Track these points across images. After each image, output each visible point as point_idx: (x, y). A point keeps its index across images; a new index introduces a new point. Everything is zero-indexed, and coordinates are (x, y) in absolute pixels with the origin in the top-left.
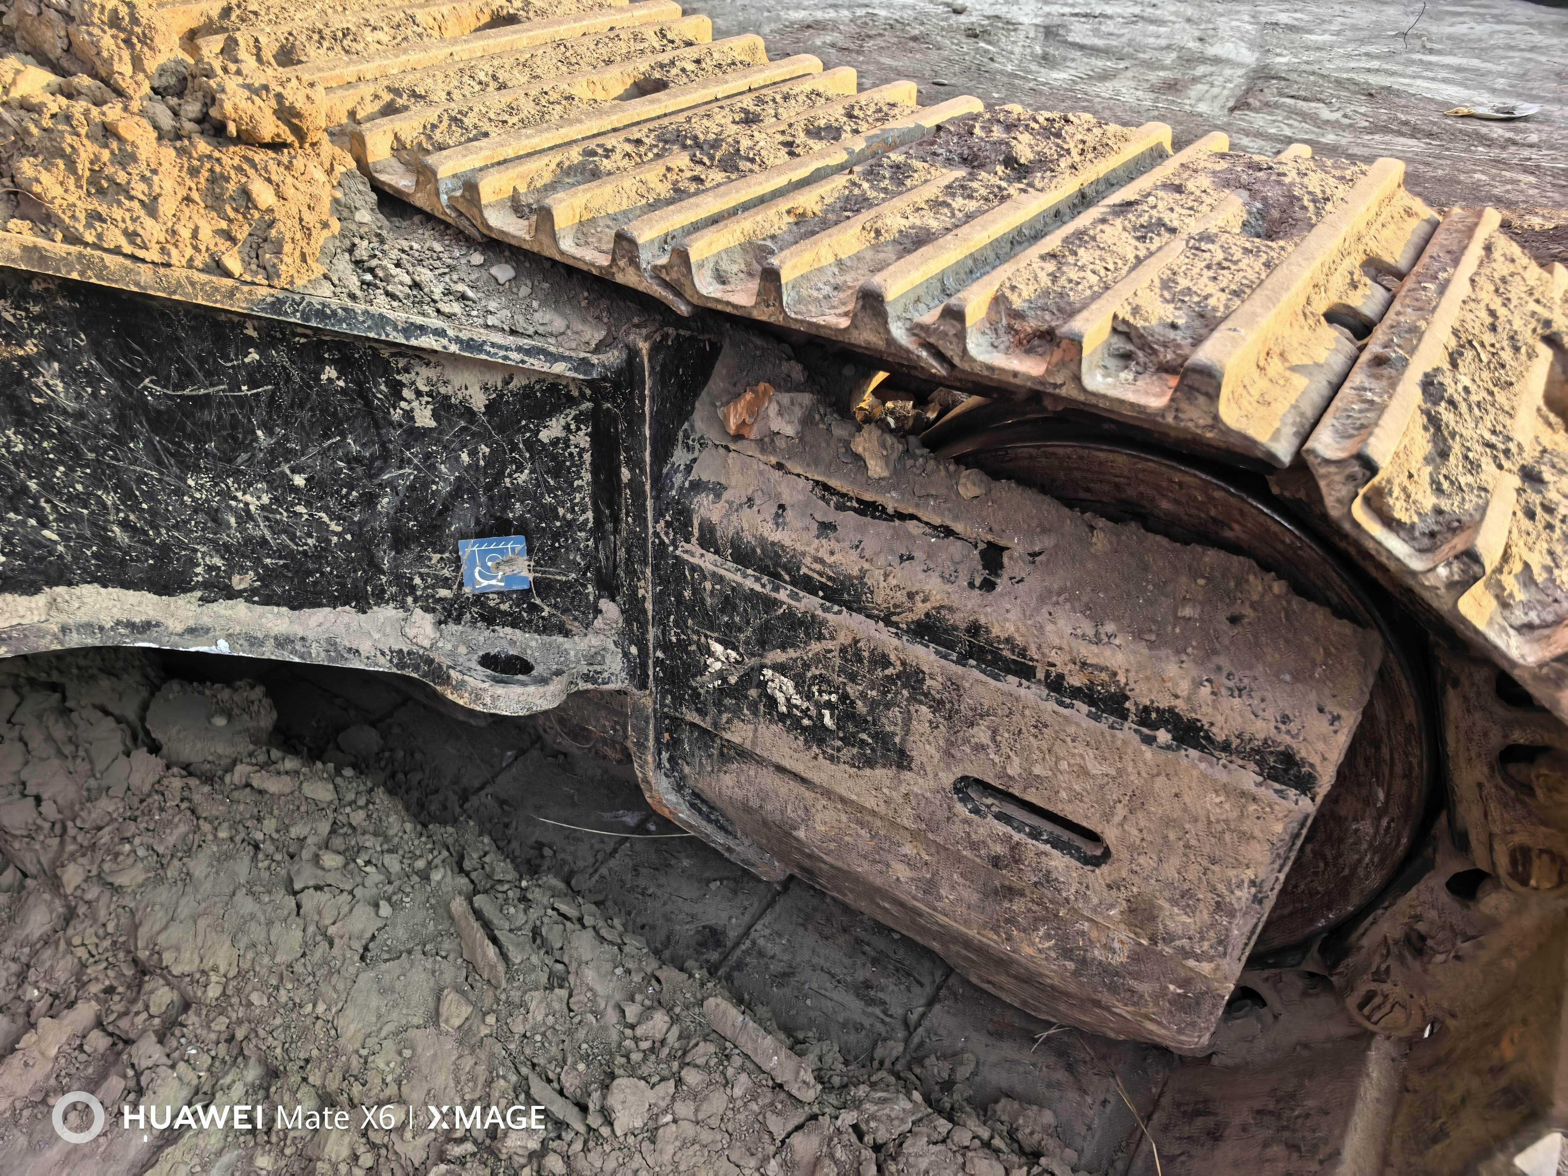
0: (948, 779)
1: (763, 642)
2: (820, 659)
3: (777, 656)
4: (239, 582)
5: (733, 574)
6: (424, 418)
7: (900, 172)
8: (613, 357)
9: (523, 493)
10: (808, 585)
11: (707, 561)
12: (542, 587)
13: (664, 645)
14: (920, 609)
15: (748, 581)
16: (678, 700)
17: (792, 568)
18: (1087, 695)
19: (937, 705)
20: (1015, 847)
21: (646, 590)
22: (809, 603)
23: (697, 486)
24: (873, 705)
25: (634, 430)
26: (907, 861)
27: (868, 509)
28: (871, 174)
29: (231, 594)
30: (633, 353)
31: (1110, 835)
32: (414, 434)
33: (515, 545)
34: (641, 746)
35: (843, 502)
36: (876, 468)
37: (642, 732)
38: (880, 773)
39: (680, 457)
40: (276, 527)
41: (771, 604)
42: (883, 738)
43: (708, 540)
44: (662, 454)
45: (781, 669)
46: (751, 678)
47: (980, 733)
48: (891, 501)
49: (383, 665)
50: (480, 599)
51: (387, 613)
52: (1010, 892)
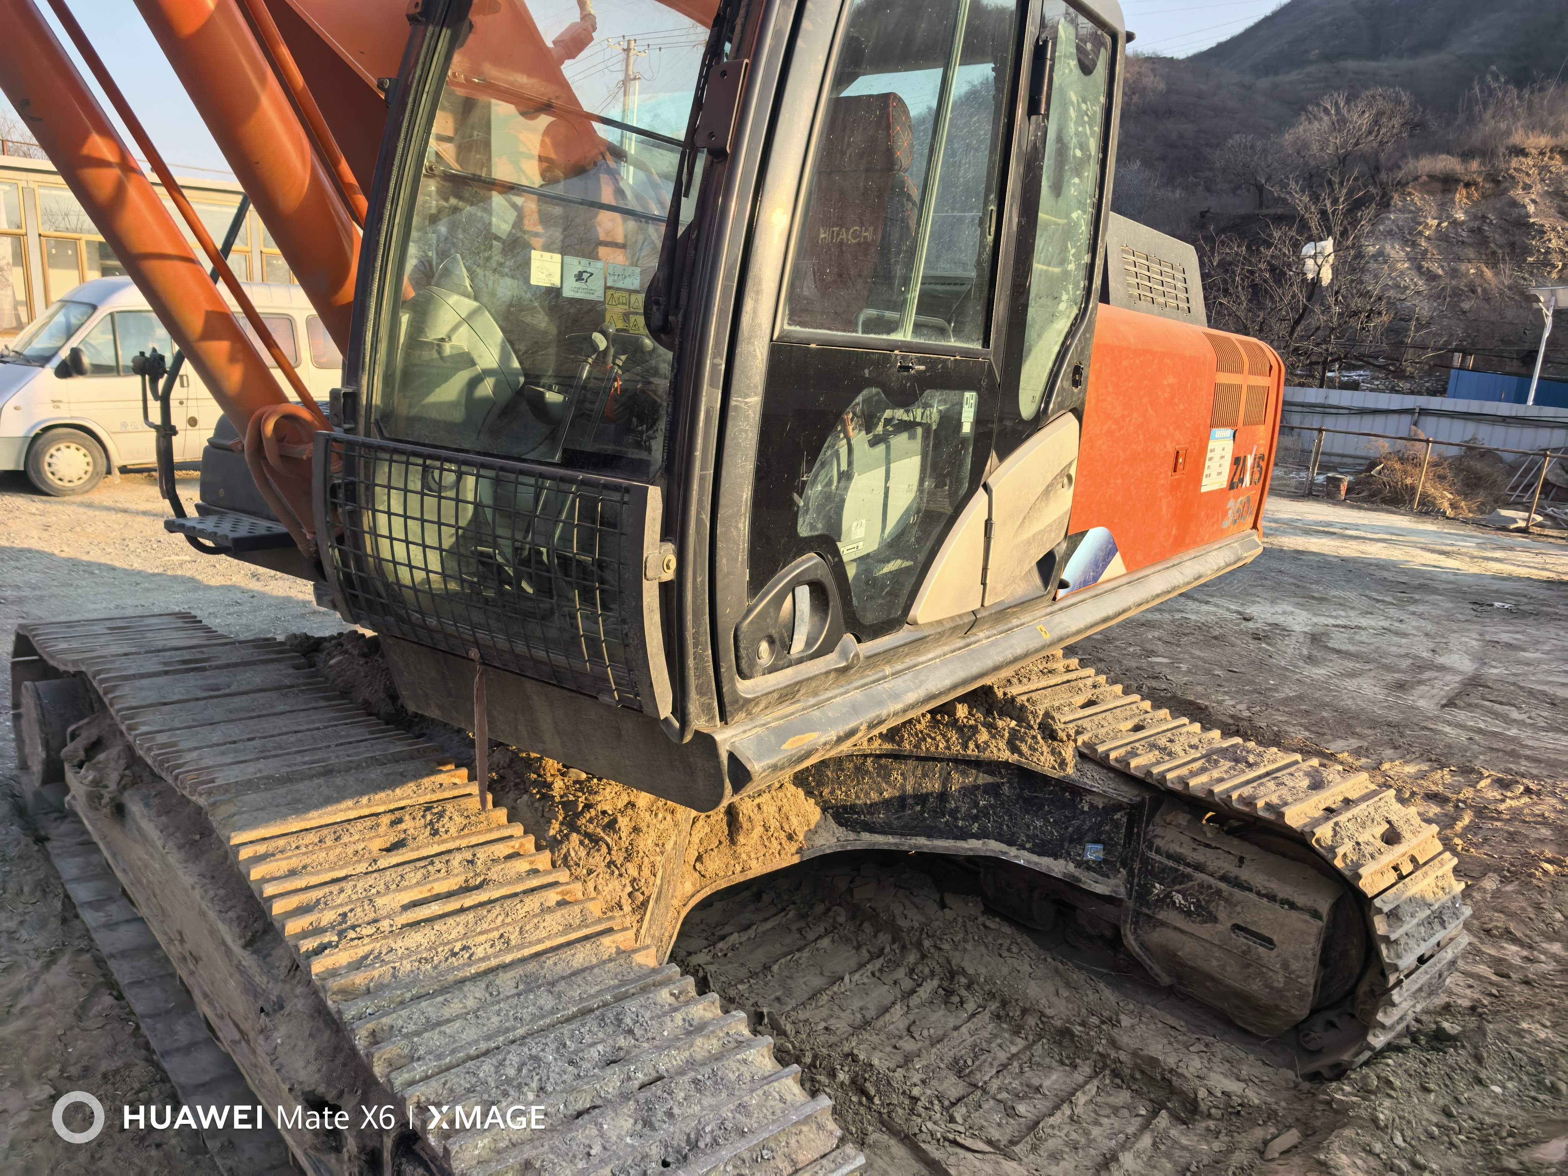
0: (1229, 925)
1: (1174, 882)
2: (1191, 887)
3: (1177, 887)
4: (1028, 846)
5: (1165, 861)
6: (1086, 809)
7: (1216, 762)
8: (1138, 799)
9: (1107, 832)
10: (1188, 865)
11: (1158, 858)
12: (1105, 861)
13: (1139, 885)
14: (1222, 872)
15: (1171, 863)
16: (1141, 905)
17: (1184, 860)
18: (1266, 896)
19: (1227, 901)
20: (1249, 947)
21: (1137, 866)
22: (1189, 870)
23: (1156, 836)
24: (1207, 902)
25: (1141, 818)
26: (1217, 959)
27: (1207, 846)
28: (1208, 761)
29: (1024, 848)
30: (1144, 799)
31: (1275, 938)
32: (1083, 812)
33: (1100, 847)
34: (1125, 921)
35: (1200, 843)
36: (1209, 835)
37: (1126, 916)
38: (1208, 925)
39: (1151, 828)
40: (1042, 832)
41: (1177, 870)
42: (1210, 913)
43: (1158, 851)
44: (1147, 826)
45: (1178, 892)
46: (1168, 895)
47: (1239, 909)
48: (1214, 844)
49: (1059, 876)
50: (1087, 862)
51: (1061, 862)
52: (1248, 966)
